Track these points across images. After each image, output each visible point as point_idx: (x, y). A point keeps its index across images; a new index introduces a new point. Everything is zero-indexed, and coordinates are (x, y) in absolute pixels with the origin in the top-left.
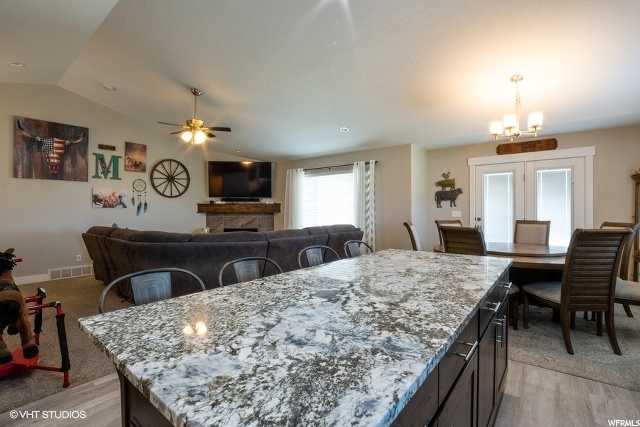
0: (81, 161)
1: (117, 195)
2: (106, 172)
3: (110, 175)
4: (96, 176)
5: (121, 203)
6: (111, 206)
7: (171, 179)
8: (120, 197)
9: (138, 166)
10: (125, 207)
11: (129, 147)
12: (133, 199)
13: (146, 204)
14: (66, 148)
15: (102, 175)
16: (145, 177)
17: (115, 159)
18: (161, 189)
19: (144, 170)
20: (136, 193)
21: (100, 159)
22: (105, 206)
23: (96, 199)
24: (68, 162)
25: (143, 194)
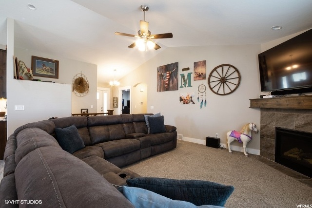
0: (175, 80)
1: (190, 96)
2: (185, 84)
3: (187, 85)
4: (182, 87)
5: (192, 101)
6: (187, 103)
7: (223, 80)
8: (191, 97)
9: (200, 76)
10: (194, 103)
11: (196, 65)
12: (198, 98)
13: (205, 101)
14: (170, 75)
15: (183, 86)
16: (205, 82)
17: (189, 75)
18: (216, 90)
19: (204, 78)
20: (200, 94)
21: (183, 76)
22: (184, 103)
23: (181, 99)
24: (171, 82)
25: (204, 94)
